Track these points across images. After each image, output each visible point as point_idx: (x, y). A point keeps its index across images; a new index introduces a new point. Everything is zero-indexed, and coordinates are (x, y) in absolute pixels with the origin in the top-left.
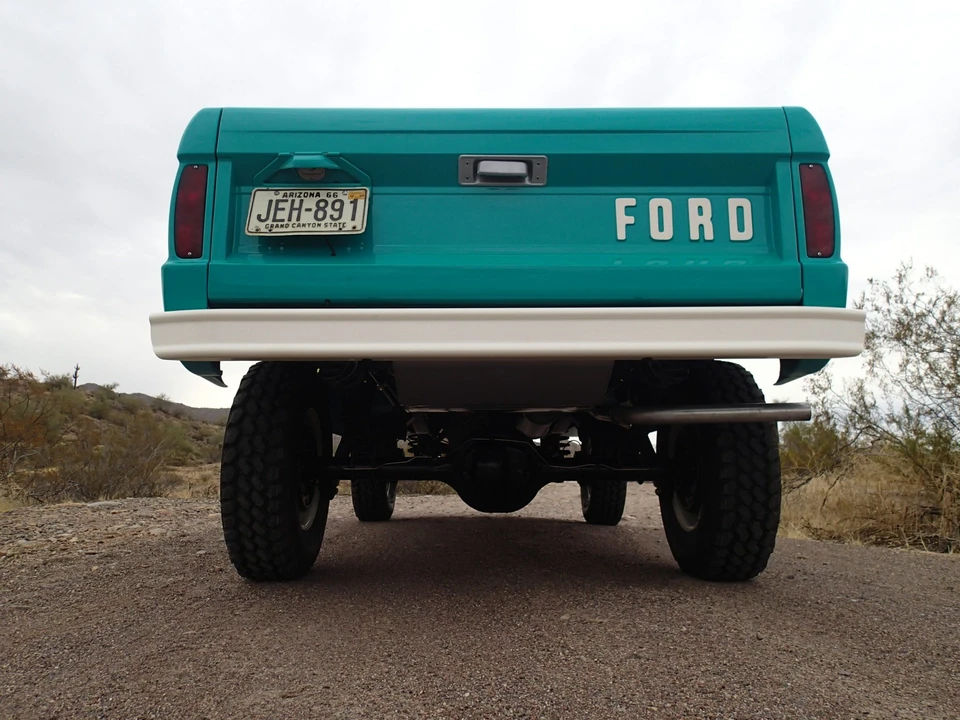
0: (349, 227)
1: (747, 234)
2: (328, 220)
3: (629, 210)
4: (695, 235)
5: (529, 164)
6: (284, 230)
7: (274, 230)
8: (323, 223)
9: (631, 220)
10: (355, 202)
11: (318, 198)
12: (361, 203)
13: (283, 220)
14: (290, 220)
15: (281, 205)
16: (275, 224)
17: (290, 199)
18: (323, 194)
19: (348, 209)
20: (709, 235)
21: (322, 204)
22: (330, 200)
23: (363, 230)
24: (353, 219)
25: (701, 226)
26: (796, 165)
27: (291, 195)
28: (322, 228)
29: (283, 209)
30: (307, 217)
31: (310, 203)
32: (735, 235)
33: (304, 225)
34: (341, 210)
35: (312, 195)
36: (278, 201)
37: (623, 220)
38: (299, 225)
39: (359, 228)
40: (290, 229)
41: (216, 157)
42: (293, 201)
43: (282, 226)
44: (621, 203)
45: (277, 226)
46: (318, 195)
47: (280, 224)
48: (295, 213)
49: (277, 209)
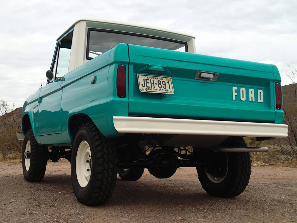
0: (169, 91)
1: (261, 101)
2: (162, 88)
3: (236, 91)
4: (250, 100)
5: (214, 75)
6: (151, 91)
7: (148, 90)
8: (162, 89)
9: (236, 94)
10: (168, 82)
11: (157, 80)
12: (170, 82)
13: (150, 87)
14: (152, 87)
15: (148, 81)
16: (148, 88)
17: (149, 79)
18: (159, 78)
19: (167, 84)
20: (254, 100)
21: (159, 82)
22: (161, 81)
23: (174, 93)
24: (170, 89)
25: (252, 97)
26: (274, 83)
27: (149, 78)
28: (162, 91)
29: (148, 83)
30: (157, 87)
31: (156, 81)
33: (156, 90)
34: (165, 85)
35: (155, 78)
36: (146, 80)
37: (234, 94)
38: (155, 90)
39: (172, 92)
40: (153, 91)
41: (129, 63)
42: (151, 80)
43: (150, 89)
44: (234, 88)
45: (149, 89)
46: (157, 79)
47: (149, 88)
48: (152, 85)
49: (147, 83)
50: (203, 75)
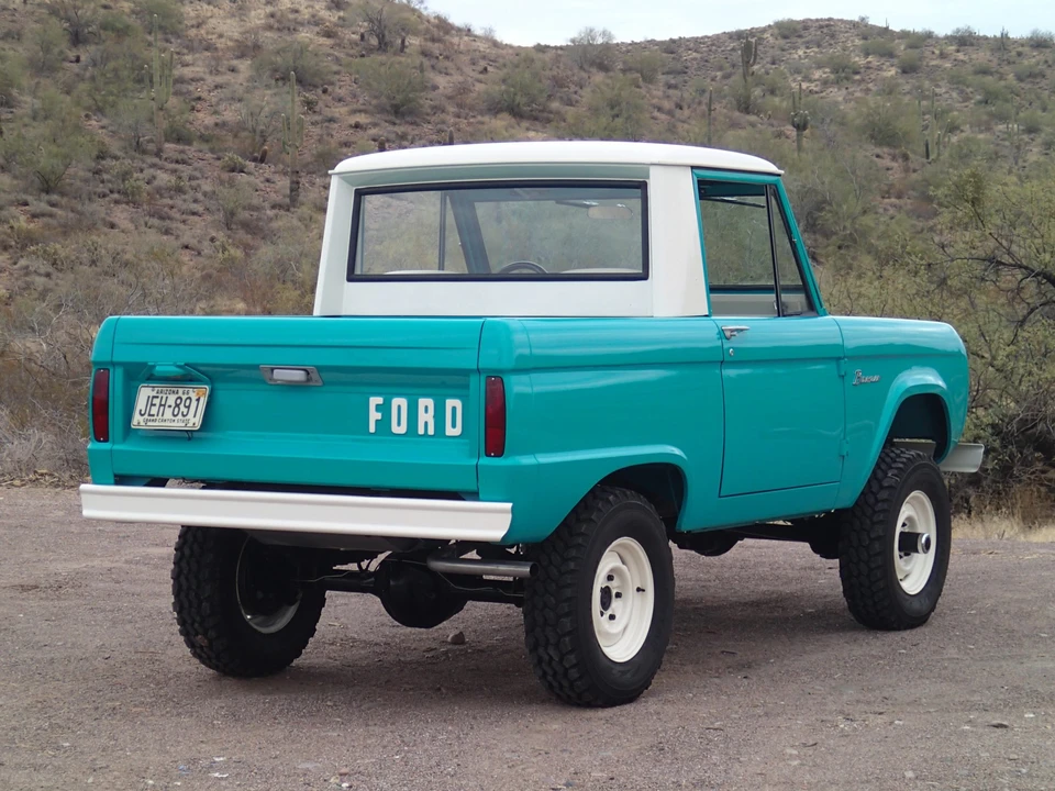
0: (191, 423)
1: (457, 431)
2: (180, 416)
3: (378, 408)
4: (421, 431)
5: (307, 372)
6: (154, 424)
7: (148, 424)
8: (176, 418)
9: (379, 416)
10: (198, 400)
11: (177, 396)
12: (202, 401)
13: (154, 415)
14: (158, 415)
15: (154, 401)
16: (149, 418)
17: (160, 395)
18: (181, 390)
19: (193, 406)
20: (431, 431)
21: (178, 401)
23: (199, 427)
24: (195, 415)
25: (426, 423)
26: (483, 378)
27: (161, 392)
29: (155, 405)
30: (168, 413)
31: (172, 400)
32: (450, 431)
33: (165, 420)
34: (188, 407)
35: (174, 392)
36: (154, 397)
37: (374, 416)
38: (162, 420)
39: (197, 424)
40: (158, 423)
41: (114, 364)
42: (162, 398)
43: (153, 420)
44: (375, 401)
45: (150, 420)
46: (177, 392)
47: (152, 418)
48: (162, 409)
49: (151, 404)
50: (278, 374)
